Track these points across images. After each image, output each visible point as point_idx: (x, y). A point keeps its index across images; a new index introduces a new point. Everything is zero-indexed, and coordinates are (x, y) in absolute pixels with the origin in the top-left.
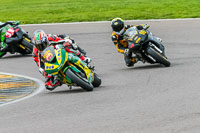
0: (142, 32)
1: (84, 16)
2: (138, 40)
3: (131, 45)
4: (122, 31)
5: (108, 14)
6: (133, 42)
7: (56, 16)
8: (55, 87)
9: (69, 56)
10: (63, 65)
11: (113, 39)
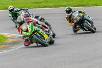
0: (81, 14)
1: (52, 4)
2: (79, 18)
3: (75, 21)
4: (71, 14)
5: (64, 4)
6: (76, 19)
7: (38, 5)
8: (29, 44)
9: (35, 28)
10: (31, 33)
11: (67, 18)
